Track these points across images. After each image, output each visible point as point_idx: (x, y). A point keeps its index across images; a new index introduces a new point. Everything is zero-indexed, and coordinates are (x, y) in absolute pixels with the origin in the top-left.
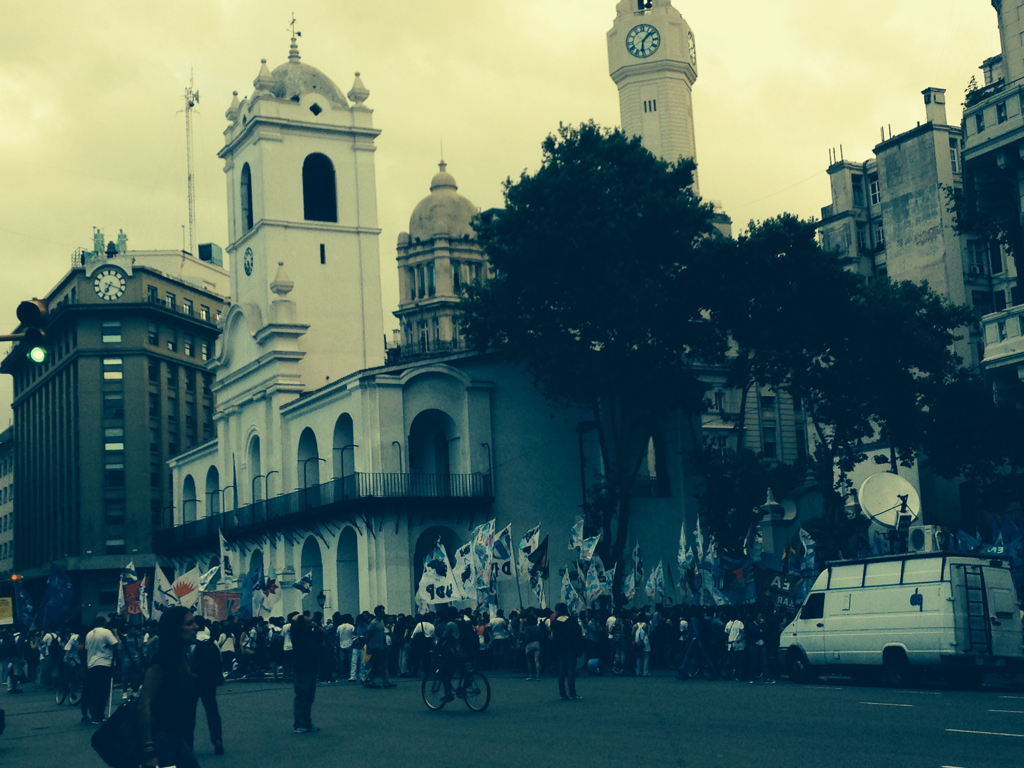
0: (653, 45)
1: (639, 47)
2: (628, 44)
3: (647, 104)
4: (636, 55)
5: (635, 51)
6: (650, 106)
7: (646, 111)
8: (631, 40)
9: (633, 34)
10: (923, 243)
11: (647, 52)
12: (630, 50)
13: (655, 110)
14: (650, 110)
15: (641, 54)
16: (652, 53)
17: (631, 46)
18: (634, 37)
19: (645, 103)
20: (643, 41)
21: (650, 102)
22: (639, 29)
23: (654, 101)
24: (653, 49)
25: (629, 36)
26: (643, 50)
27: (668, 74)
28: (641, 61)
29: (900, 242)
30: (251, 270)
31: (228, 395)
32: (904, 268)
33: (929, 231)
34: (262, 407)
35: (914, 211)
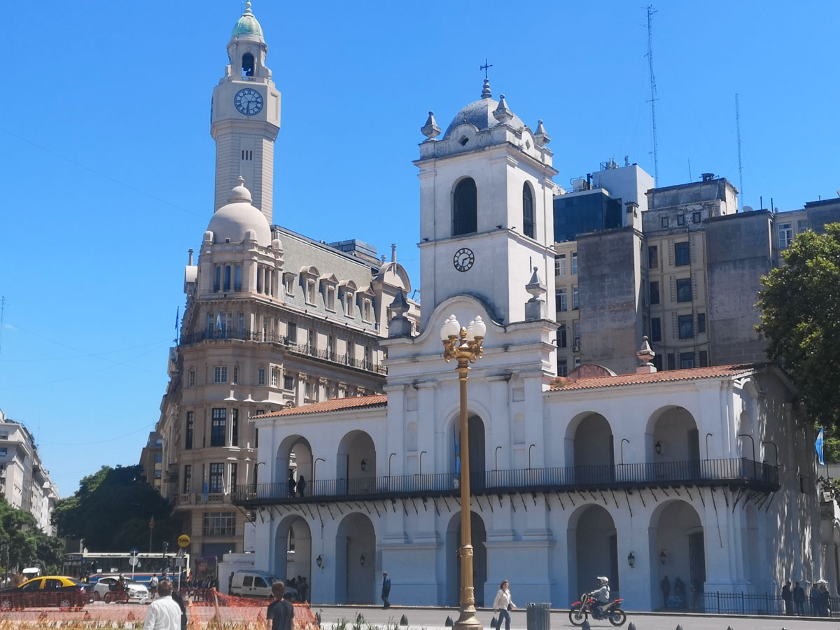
0: (257, 107)
1: (245, 106)
2: (236, 101)
3: (245, 152)
4: (242, 112)
5: (241, 108)
6: (247, 155)
7: (243, 159)
8: (239, 98)
9: (241, 94)
11: (251, 112)
12: (238, 107)
13: (251, 159)
14: (247, 159)
15: (246, 111)
16: (256, 113)
17: (238, 104)
18: (241, 97)
19: (243, 151)
20: (249, 102)
21: (247, 152)
22: (246, 92)
23: (251, 152)
24: (256, 110)
25: (237, 95)
26: (248, 110)
28: (245, 117)
29: (594, 308)
30: (469, 268)
31: (415, 370)
32: (596, 328)
33: (622, 305)
34: (500, 387)
35: (609, 288)
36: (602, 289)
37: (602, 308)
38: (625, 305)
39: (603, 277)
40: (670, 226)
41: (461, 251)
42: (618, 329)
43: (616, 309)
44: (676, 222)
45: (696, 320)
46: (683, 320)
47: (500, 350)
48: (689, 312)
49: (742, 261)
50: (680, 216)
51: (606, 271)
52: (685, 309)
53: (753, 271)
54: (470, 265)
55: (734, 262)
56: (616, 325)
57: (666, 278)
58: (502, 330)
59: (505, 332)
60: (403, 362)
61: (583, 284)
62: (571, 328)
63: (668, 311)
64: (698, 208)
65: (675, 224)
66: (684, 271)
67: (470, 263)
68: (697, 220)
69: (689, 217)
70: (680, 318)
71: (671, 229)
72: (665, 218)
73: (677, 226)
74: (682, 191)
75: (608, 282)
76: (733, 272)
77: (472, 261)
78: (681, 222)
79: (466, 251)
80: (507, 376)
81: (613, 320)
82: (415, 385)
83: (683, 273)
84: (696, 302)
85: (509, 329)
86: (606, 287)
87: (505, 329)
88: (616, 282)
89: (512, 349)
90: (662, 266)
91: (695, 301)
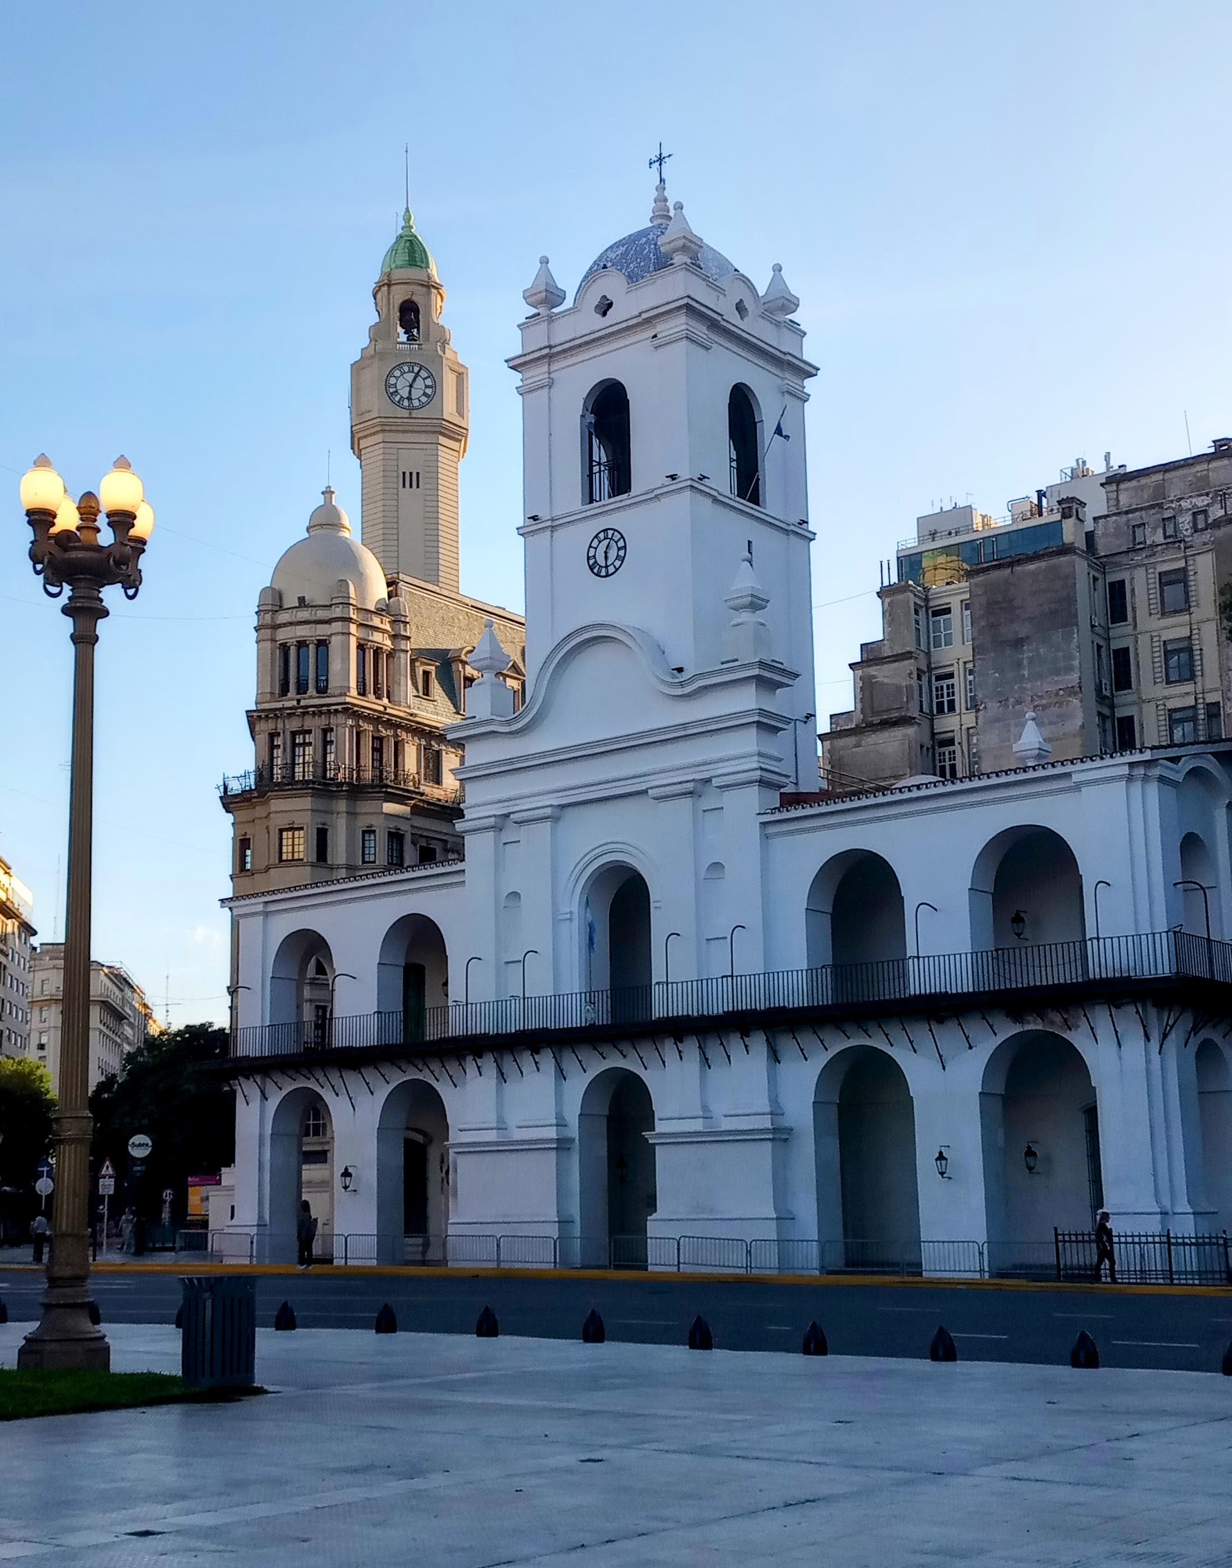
0: (425, 394)
1: (405, 393)
2: (387, 386)
3: (407, 475)
4: (399, 404)
5: (397, 398)
6: (411, 480)
7: (404, 486)
8: (393, 381)
9: (397, 373)
10: (1044, 707)
11: (416, 403)
12: (391, 396)
13: (418, 487)
14: (411, 486)
15: (406, 403)
16: (422, 406)
17: (392, 390)
18: (397, 378)
19: (404, 473)
20: (411, 386)
21: (411, 474)
22: (406, 369)
23: (418, 474)
24: (424, 399)
25: (390, 375)
26: (409, 398)
27: (442, 440)
28: (405, 413)
29: (1004, 702)
30: (617, 569)
32: (1009, 739)
33: (1057, 694)
35: (1031, 662)
36: (1019, 665)
37: (1019, 702)
38: (1061, 693)
39: (1018, 643)
40: (1148, 543)
41: (602, 535)
43: (1044, 702)
44: (1160, 531)
45: (1201, 714)
46: (1177, 717)
48: (1190, 701)
50: (1168, 519)
51: (1023, 630)
52: (1180, 696)
54: (618, 563)
57: (1143, 640)
58: (677, 688)
60: (493, 770)
61: (981, 660)
63: (1148, 702)
64: (1201, 502)
65: (1159, 538)
66: (1177, 625)
67: (618, 557)
68: (1201, 525)
70: (1172, 713)
71: (1151, 546)
72: (1139, 526)
73: (1162, 540)
74: (1174, 474)
75: (1027, 654)
77: (622, 553)
78: (1170, 532)
79: (610, 533)
80: (694, 787)
82: (515, 816)
83: (1175, 629)
84: (1201, 682)
85: (689, 686)
86: (1025, 662)
87: (682, 686)
88: (1043, 651)
90: (1135, 618)
91: (1199, 680)
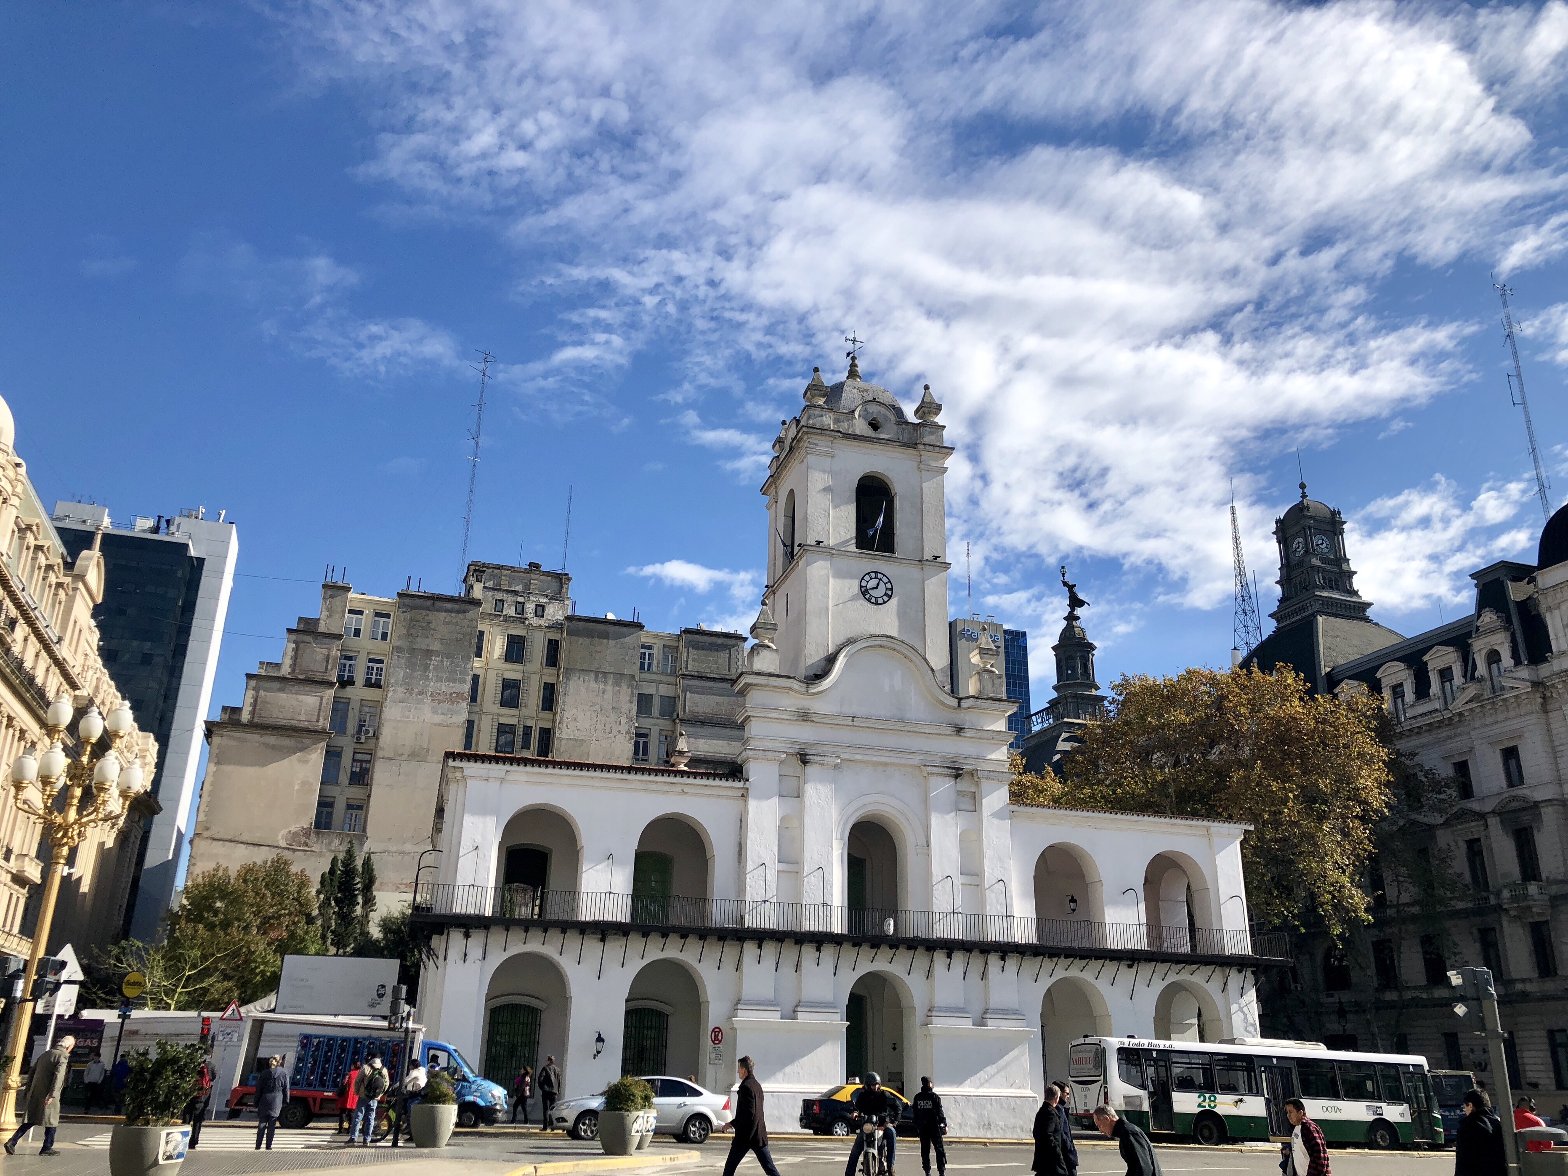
29: (410, 691)
30: (885, 602)
31: (805, 734)
32: (408, 717)
33: (451, 694)
34: (943, 787)
35: (436, 669)
36: (426, 668)
37: (421, 693)
38: (454, 695)
39: (429, 653)
40: (506, 613)
41: (873, 575)
42: (440, 725)
43: (441, 698)
44: (513, 608)
45: (520, 731)
46: (503, 729)
47: (950, 730)
48: (513, 721)
49: (605, 674)
50: (520, 603)
51: (436, 646)
52: (509, 716)
53: (618, 688)
54: (886, 598)
55: (597, 673)
56: (438, 719)
57: (491, 674)
58: (954, 702)
59: (959, 706)
60: (788, 717)
61: (398, 656)
62: (357, 711)
63: (487, 714)
64: (543, 600)
65: (514, 612)
66: (514, 670)
67: (886, 594)
68: (539, 613)
69: (530, 608)
70: (500, 725)
72: (500, 600)
73: (514, 615)
75: (435, 661)
76: (593, 684)
77: (889, 592)
78: (519, 610)
79: (880, 576)
80: (957, 773)
81: (435, 712)
82: (804, 759)
83: (513, 672)
84: (525, 712)
85: (965, 704)
86: (432, 667)
87: (959, 703)
88: (446, 663)
89: (968, 733)
90: (488, 658)
91: (524, 709)
